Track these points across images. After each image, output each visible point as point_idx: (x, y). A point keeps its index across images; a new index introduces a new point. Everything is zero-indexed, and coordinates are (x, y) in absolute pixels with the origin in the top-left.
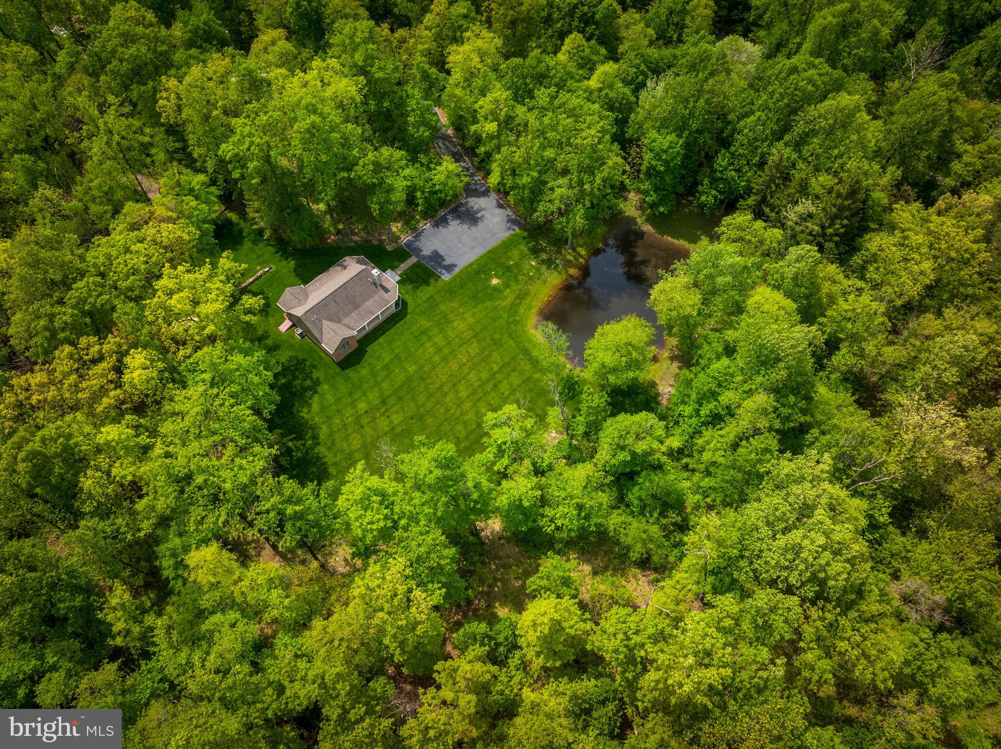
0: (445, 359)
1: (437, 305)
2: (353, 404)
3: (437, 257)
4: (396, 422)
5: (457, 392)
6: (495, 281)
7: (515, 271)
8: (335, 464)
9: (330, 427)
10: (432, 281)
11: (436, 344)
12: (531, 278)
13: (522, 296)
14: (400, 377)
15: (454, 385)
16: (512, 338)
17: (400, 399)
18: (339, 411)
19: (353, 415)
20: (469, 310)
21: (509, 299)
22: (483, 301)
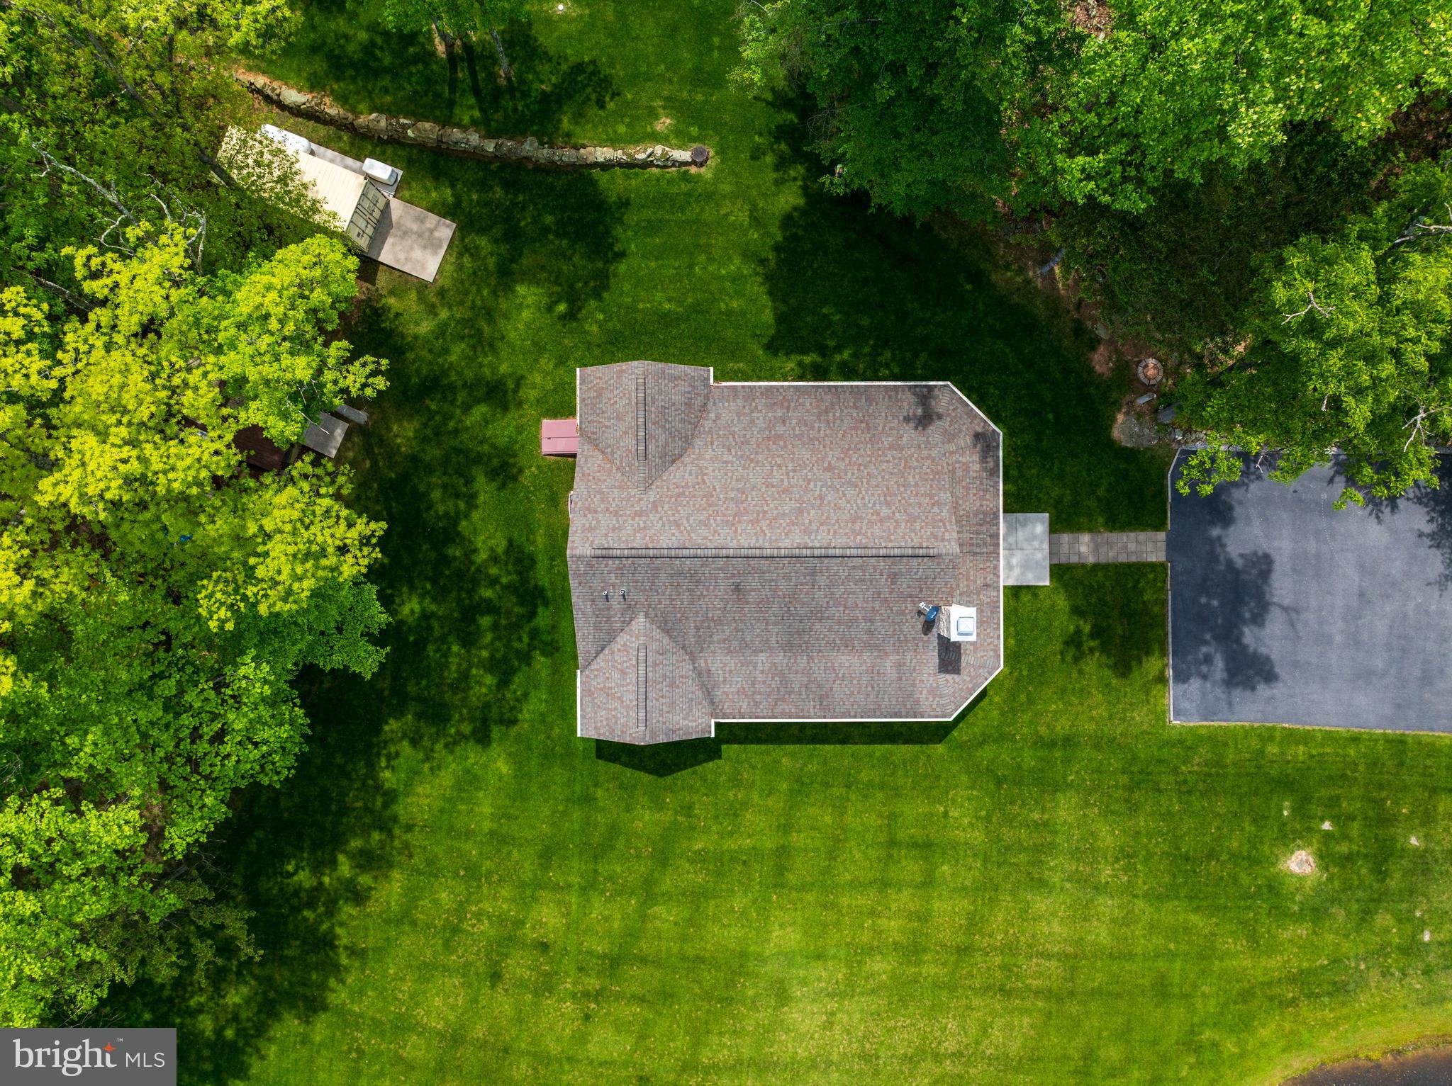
1: (1058, 787)
2: (528, 892)
4: (593, 1048)
6: (1299, 862)
7: (1395, 881)
8: (345, 1012)
11: (923, 917)
12: (1409, 949)
17: (665, 996)
18: (472, 873)
19: (501, 920)
20: (1128, 890)
21: (1275, 962)
22: (1196, 900)
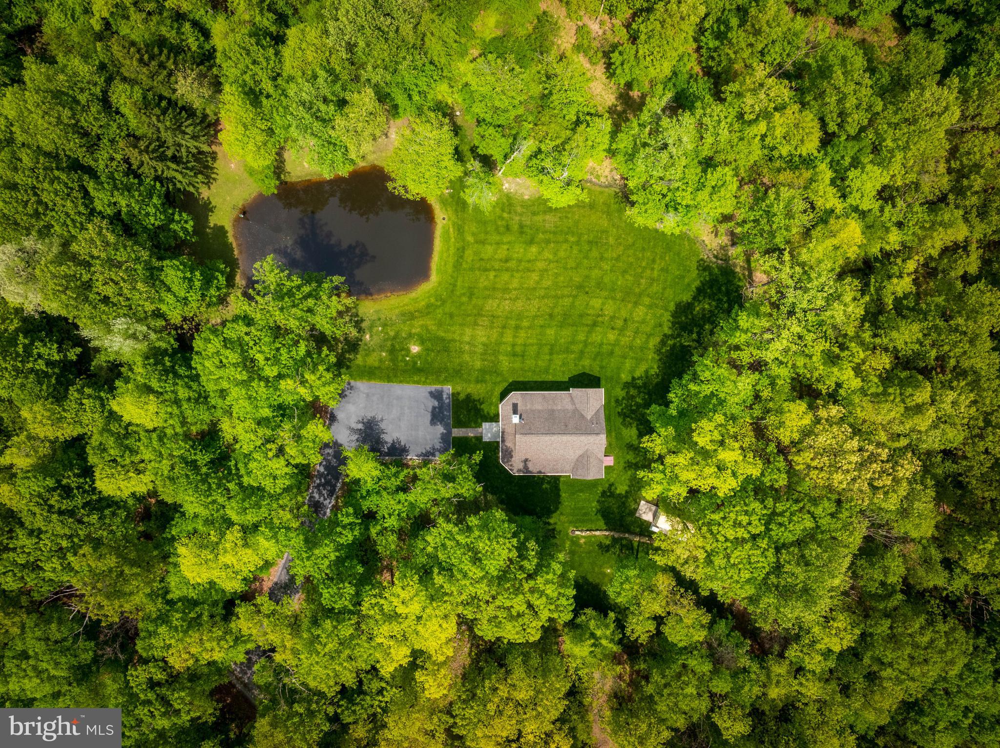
0: (520, 317)
1: (480, 370)
2: (617, 343)
3: (436, 416)
4: (600, 301)
5: (538, 283)
6: (415, 349)
7: (389, 343)
8: (666, 310)
9: (647, 342)
10: (462, 396)
11: (515, 337)
12: (385, 325)
13: (409, 316)
14: (566, 332)
15: (535, 289)
16: (455, 285)
17: (581, 316)
18: (631, 348)
19: (624, 336)
20: (461, 343)
21: (421, 323)
22: (443, 340)
